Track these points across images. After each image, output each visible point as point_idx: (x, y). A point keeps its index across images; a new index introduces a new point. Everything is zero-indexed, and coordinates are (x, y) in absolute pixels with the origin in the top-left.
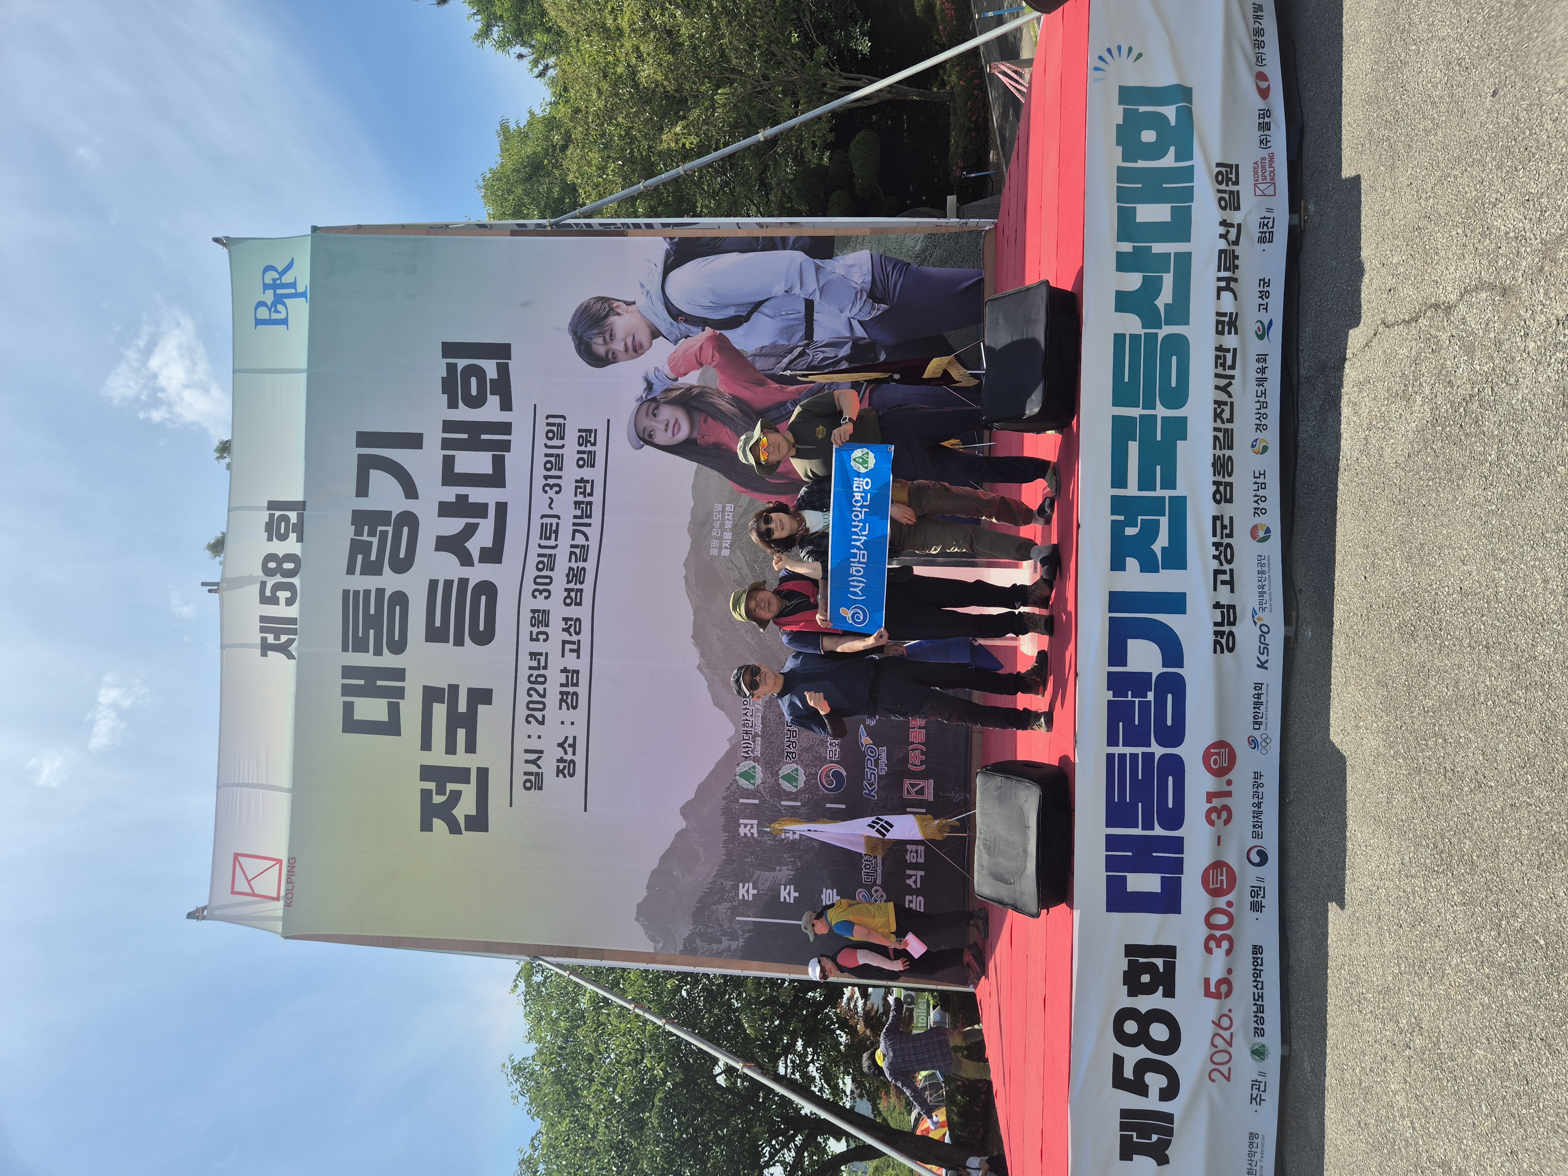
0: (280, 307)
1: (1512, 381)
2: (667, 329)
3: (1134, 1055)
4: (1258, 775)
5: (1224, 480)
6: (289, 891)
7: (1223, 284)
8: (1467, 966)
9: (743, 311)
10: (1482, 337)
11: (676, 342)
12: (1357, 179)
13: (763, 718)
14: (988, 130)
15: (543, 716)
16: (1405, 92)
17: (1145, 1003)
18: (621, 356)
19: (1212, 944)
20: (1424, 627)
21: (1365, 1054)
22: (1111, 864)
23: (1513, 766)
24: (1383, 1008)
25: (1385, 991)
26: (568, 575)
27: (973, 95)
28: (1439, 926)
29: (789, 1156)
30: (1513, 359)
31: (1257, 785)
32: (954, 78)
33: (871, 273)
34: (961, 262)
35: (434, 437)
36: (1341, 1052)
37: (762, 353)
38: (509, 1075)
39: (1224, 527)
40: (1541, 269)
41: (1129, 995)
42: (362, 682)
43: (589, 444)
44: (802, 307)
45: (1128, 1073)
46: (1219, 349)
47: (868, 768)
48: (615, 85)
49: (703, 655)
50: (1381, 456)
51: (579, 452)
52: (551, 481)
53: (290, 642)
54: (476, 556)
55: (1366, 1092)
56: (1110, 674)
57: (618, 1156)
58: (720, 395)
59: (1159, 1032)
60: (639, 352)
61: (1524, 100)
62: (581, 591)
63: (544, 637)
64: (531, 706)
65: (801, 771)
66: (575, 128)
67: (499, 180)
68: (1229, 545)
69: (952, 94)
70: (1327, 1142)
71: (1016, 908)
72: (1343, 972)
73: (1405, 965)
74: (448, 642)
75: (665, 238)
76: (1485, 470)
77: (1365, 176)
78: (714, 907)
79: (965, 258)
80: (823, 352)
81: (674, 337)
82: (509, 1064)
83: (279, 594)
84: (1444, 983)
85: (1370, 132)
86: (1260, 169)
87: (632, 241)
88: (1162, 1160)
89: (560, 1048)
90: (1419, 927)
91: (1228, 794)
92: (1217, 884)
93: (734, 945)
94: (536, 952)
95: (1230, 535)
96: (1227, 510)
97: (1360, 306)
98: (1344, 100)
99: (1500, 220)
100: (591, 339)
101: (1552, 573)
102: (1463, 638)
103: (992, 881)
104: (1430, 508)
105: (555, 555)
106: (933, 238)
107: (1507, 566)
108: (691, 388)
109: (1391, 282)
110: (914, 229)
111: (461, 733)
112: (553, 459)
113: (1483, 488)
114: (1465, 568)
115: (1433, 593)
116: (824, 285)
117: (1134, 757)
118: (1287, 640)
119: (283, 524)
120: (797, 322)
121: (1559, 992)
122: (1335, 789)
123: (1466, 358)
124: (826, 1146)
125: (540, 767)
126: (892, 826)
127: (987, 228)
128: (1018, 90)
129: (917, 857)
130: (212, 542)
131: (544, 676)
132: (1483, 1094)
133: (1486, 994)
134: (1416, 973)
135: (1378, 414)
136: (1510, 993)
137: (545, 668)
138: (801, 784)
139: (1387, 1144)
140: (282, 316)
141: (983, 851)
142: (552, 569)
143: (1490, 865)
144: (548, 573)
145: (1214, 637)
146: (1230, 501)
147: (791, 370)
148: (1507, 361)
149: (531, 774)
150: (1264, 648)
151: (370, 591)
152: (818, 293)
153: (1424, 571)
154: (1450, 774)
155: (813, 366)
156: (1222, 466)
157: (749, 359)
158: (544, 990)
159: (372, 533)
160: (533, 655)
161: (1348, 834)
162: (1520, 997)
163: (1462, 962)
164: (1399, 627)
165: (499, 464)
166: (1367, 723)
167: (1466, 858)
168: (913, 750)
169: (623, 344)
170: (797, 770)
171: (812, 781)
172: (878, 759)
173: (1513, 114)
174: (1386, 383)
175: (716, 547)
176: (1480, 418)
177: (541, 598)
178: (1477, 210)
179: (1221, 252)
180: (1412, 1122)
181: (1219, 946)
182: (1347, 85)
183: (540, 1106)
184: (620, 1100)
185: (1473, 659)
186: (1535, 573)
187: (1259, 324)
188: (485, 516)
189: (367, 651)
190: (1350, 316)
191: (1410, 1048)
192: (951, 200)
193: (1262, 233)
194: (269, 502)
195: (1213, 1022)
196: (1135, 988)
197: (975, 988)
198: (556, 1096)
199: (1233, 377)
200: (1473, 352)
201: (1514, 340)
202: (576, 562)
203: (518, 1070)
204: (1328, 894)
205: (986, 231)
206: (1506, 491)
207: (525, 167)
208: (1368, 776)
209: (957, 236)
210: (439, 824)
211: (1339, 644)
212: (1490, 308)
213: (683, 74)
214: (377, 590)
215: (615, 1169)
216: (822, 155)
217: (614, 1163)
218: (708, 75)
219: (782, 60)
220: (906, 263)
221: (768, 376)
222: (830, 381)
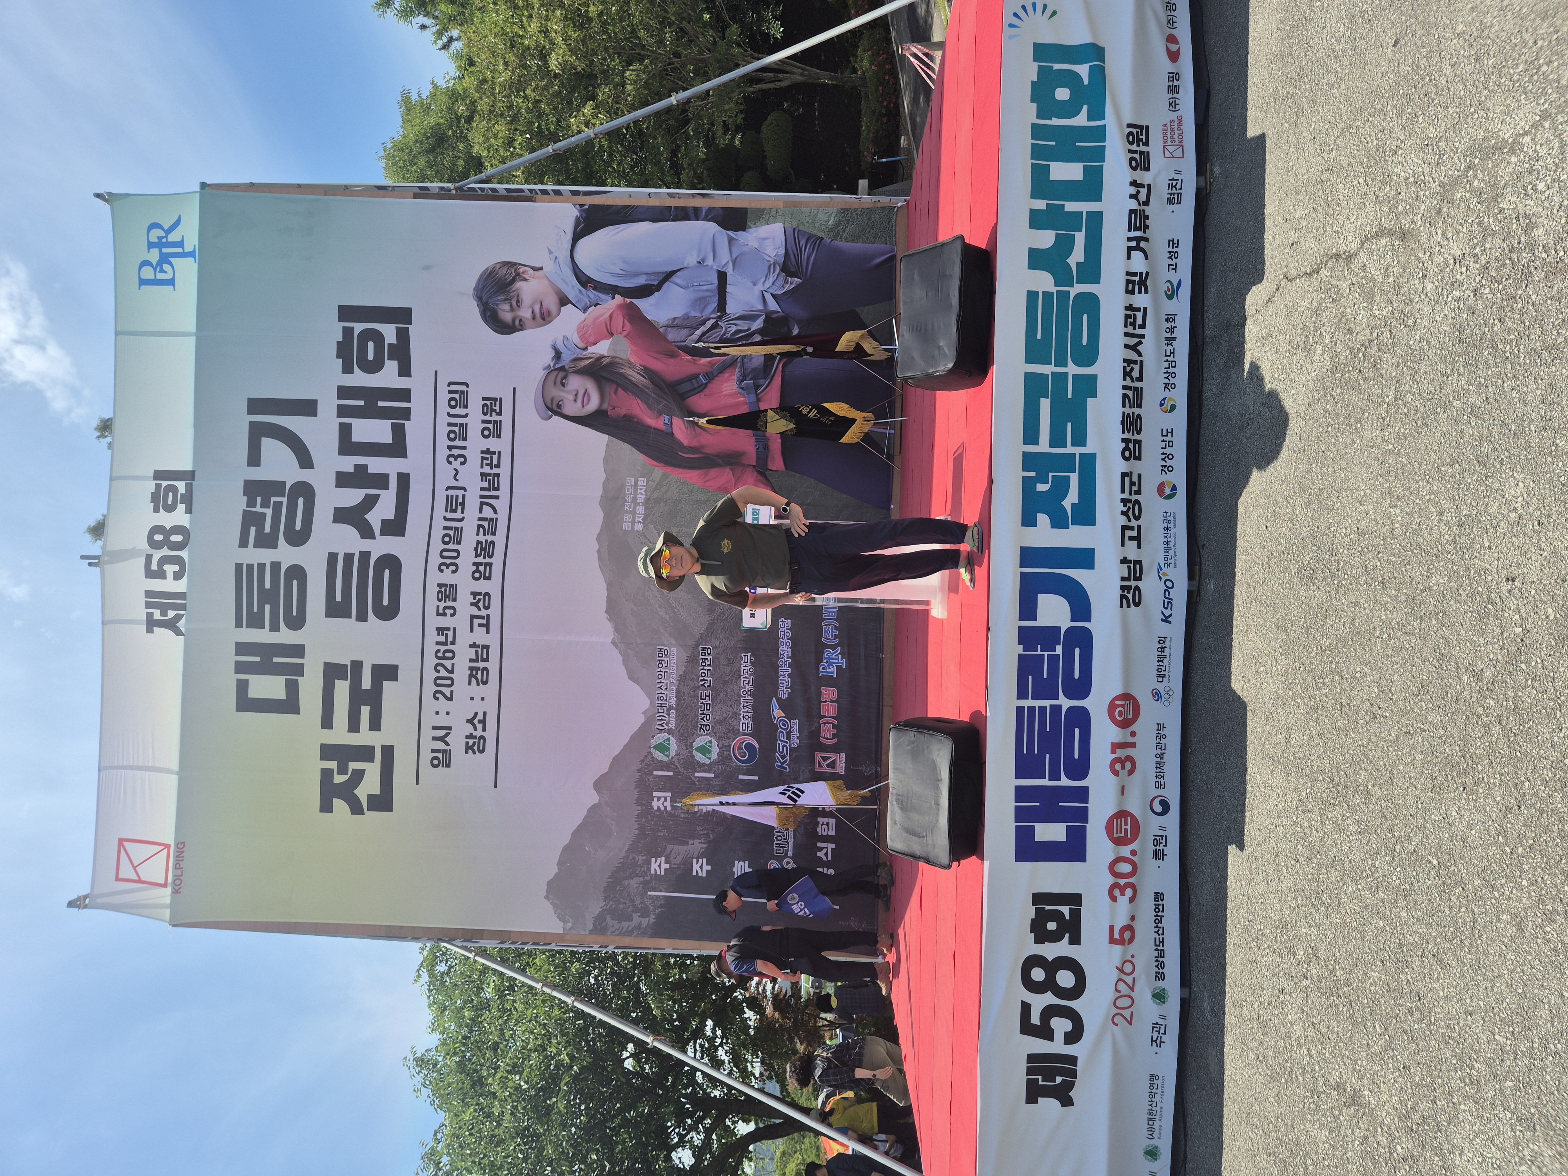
0: (166, 267)
1: (1410, 322)
2: (576, 296)
3: (1040, 1002)
4: (1161, 727)
5: (1133, 438)
6: (177, 878)
7: (1133, 244)
8: (1362, 893)
9: (654, 280)
10: (1382, 283)
11: (585, 310)
12: (1262, 137)
13: (678, 692)
14: (899, 116)
15: (452, 692)
16: (1309, 48)
17: (1051, 951)
18: (528, 323)
19: (1117, 892)
20: (1322, 569)
21: (1263, 989)
23: (1407, 695)
24: (1281, 942)
25: (1283, 926)
26: (476, 549)
27: (885, 79)
28: (1335, 857)
29: (698, 1140)
30: (1411, 301)
31: (1160, 736)
32: (866, 63)
33: (784, 246)
35: (329, 404)
36: (1239, 989)
37: (674, 324)
38: (411, 1068)
39: (1132, 484)
40: (1439, 211)
41: (1036, 942)
42: (257, 659)
43: (494, 414)
44: (715, 279)
45: (1035, 1019)
46: (1129, 308)
47: (780, 740)
48: (522, 57)
49: (617, 629)
51: (484, 422)
52: (455, 452)
53: (178, 617)
54: (377, 528)
55: (1265, 1026)
56: (1020, 628)
57: (524, 1143)
58: (631, 366)
59: (1066, 979)
60: (547, 319)
61: (1424, 47)
62: (490, 565)
63: (452, 611)
64: (439, 682)
65: (715, 743)
66: (481, 99)
67: (402, 150)
68: (1137, 502)
69: (863, 79)
71: (928, 861)
72: (1241, 911)
73: (1302, 898)
74: (350, 617)
75: (575, 205)
76: (1382, 410)
77: (1269, 134)
78: (626, 882)
79: (877, 234)
80: (736, 325)
81: (583, 304)
82: (410, 1057)
83: (166, 567)
84: (1340, 912)
85: (1275, 90)
86: (1169, 132)
87: (541, 206)
88: (1067, 1102)
89: (465, 1037)
90: (1315, 860)
91: (1132, 745)
92: (1121, 832)
93: (645, 921)
94: (443, 936)
95: (1138, 492)
96: (1136, 467)
97: (1263, 263)
98: (1250, 61)
99: (1400, 167)
100: (497, 305)
101: (1446, 504)
102: (1359, 576)
103: (905, 834)
104: (1329, 453)
105: (462, 528)
106: (846, 214)
107: (1403, 502)
108: (600, 358)
109: (1293, 236)
110: (826, 204)
111: (365, 711)
112: (456, 429)
113: (1380, 429)
114: (1362, 508)
115: (1332, 536)
116: (737, 257)
117: (1042, 709)
118: (1190, 594)
119: (170, 494)
120: (710, 294)
121: (1451, 908)
122: (1236, 735)
123: (1365, 305)
124: (735, 1129)
125: (447, 744)
126: (803, 792)
127: (899, 205)
128: (929, 75)
129: (828, 830)
130: (93, 524)
131: (452, 651)
132: (1377, 1014)
133: (1380, 918)
134: (1312, 904)
135: (1280, 367)
136: (1403, 914)
137: (453, 643)
138: (714, 756)
139: (1285, 1074)
140: (168, 276)
141: (896, 806)
142: (459, 543)
143: (1385, 793)
144: (455, 547)
145: (1120, 592)
146: (1139, 458)
147: (704, 343)
148: (1405, 303)
149: (438, 751)
150: (1168, 603)
151: (265, 564)
152: (731, 265)
153: (1323, 515)
154: (1346, 709)
155: (726, 338)
156: (1132, 423)
157: (661, 330)
158: (448, 979)
159: (265, 505)
160: (440, 630)
161: (1248, 777)
162: (1413, 917)
163: (1357, 889)
164: (1299, 572)
165: (399, 432)
166: (1266, 668)
167: (1361, 788)
168: (824, 723)
169: (530, 311)
170: (710, 742)
171: (725, 753)
172: (790, 732)
173: (1413, 62)
174: (1288, 336)
175: (629, 522)
176: (1379, 361)
177: (447, 572)
178: (1378, 158)
179: (1131, 212)
180: (1308, 1050)
181: (1123, 893)
182: (1253, 46)
183: (442, 1099)
184: (526, 1086)
185: (1369, 596)
186: (1430, 507)
187: (1168, 284)
188: (386, 487)
189: (262, 626)
190: (1253, 273)
191: (1307, 978)
192: (863, 183)
193: (1171, 194)
194: (155, 471)
195: (1117, 968)
196: (1041, 935)
198: (460, 1085)
199: (1143, 336)
200: (1372, 299)
201: (1412, 282)
202: (484, 535)
203: (421, 1062)
204: (1228, 838)
205: (898, 208)
206: (1402, 430)
207: (428, 138)
208: (1267, 719)
209: (869, 212)
210: (339, 804)
211: (1241, 594)
212: (1390, 253)
213: (593, 50)
214: (272, 563)
215: (520, 1156)
216: (733, 138)
217: (521, 1151)
218: (619, 50)
219: (694, 38)
220: (819, 238)
221: (680, 348)
222: (743, 354)
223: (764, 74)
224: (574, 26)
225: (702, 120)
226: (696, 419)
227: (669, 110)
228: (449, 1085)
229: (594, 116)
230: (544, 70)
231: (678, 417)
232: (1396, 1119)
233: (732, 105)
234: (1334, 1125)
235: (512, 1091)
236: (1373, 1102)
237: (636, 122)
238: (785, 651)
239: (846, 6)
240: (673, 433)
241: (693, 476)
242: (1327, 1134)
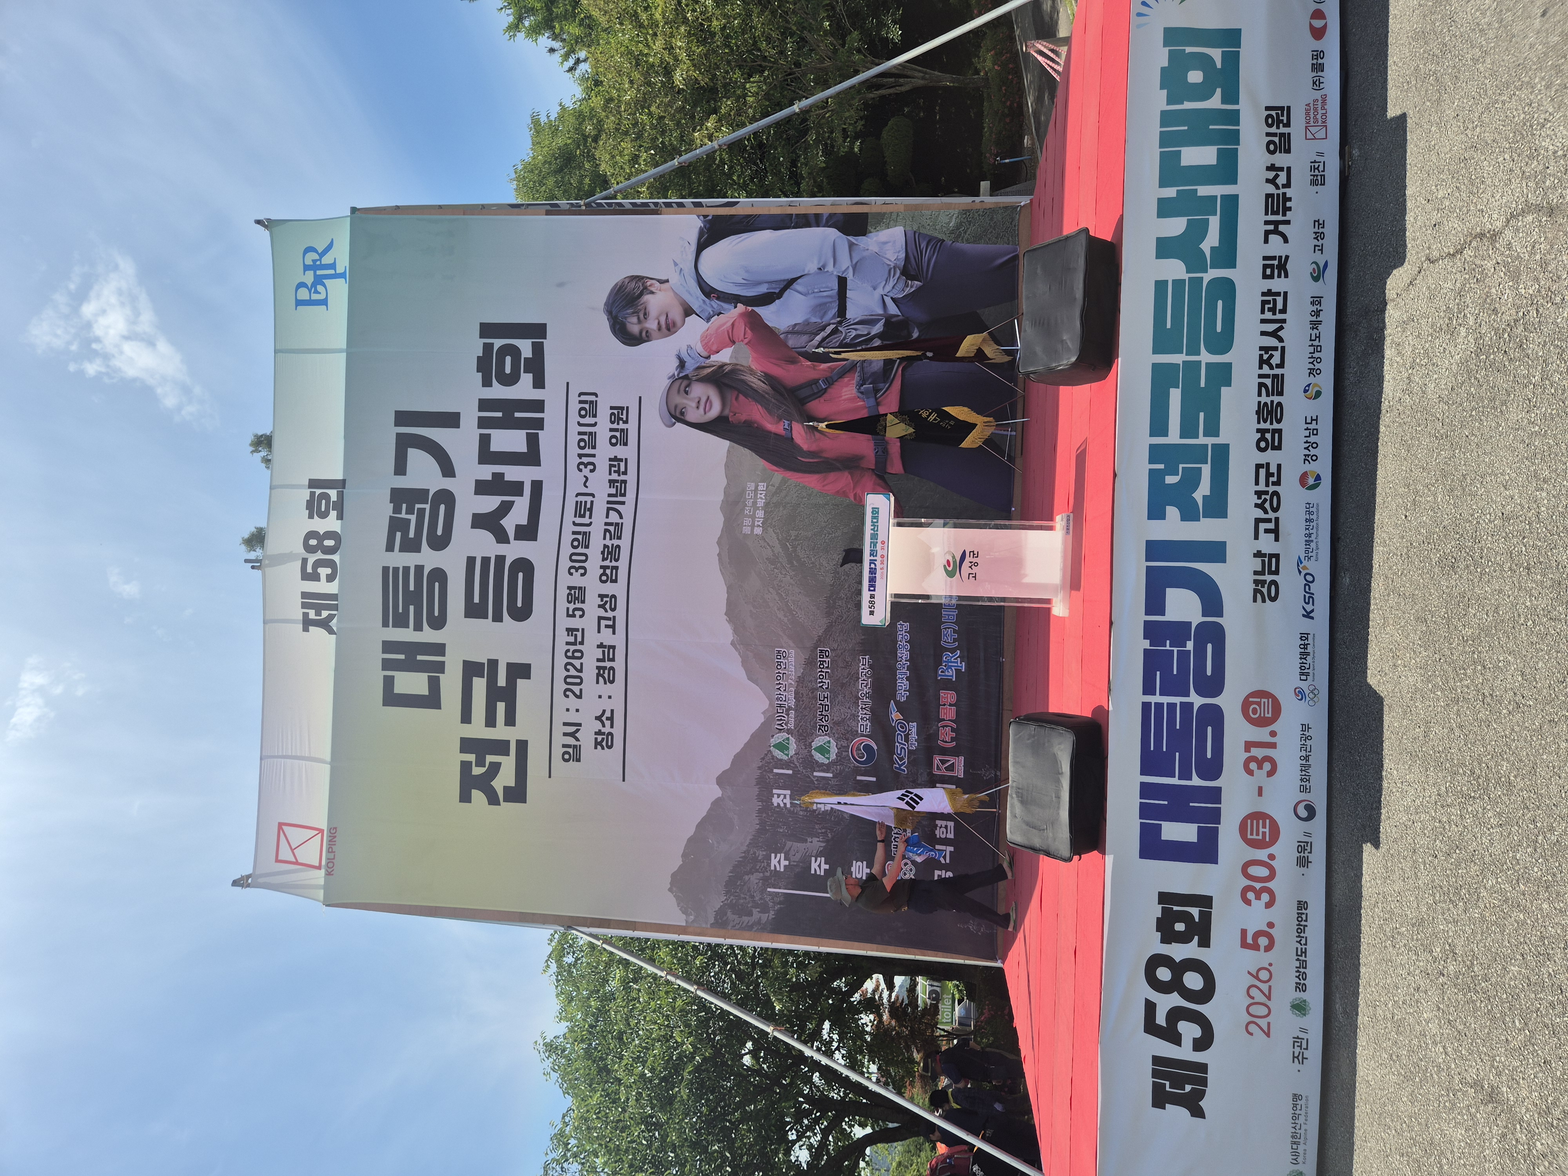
0: (320, 288)
1: (1558, 300)
2: (700, 307)
3: (1166, 1002)
4: (1306, 727)
5: (1272, 427)
6: (330, 861)
7: (1271, 227)
8: (1503, 886)
9: (775, 288)
10: (1528, 260)
11: (708, 320)
12: (1403, 117)
13: (796, 693)
14: (1023, 116)
15: (581, 690)
16: (1453, 23)
17: (1179, 952)
18: (654, 334)
19: (1251, 895)
20: (1465, 557)
21: (1398, 988)
22: (1145, 811)
23: (1552, 682)
24: (1417, 940)
25: (1420, 923)
26: (603, 553)
27: (1008, 79)
28: (1474, 851)
29: (815, 1140)
30: (1559, 278)
31: (1307, 738)
32: (989, 64)
33: (904, 250)
34: (996, 238)
35: (470, 416)
36: (1373, 989)
37: (794, 331)
38: (541, 1052)
39: (1269, 475)
41: (1162, 942)
42: (402, 657)
43: (621, 422)
44: (835, 285)
45: (1161, 1020)
46: (1268, 293)
47: (899, 742)
48: (646, 75)
49: (735, 631)
50: (1424, 392)
51: (611, 430)
52: (585, 460)
53: (331, 617)
54: (511, 534)
55: (1399, 1026)
56: (1147, 623)
57: (648, 1130)
58: (752, 372)
59: (1193, 981)
60: (672, 330)
62: (616, 568)
63: (581, 613)
64: (569, 680)
65: (833, 743)
66: (608, 117)
67: (532, 171)
68: (1275, 493)
69: (986, 80)
70: (1358, 1079)
71: (1048, 854)
72: (1377, 910)
73: (1440, 894)
74: (487, 618)
75: (698, 216)
76: (1528, 391)
77: (1410, 113)
78: (746, 878)
79: (1000, 234)
80: (856, 329)
81: (707, 314)
82: (540, 1041)
83: (320, 570)
84: (1479, 906)
85: (1417, 69)
86: (1312, 112)
87: (667, 220)
88: (1197, 1112)
89: (591, 1026)
90: (1454, 855)
91: (1272, 745)
92: (1257, 835)
93: (764, 917)
94: (571, 923)
95: (1276, 483)
96: (1274, 457)
97: (1405, 246)
98: (1390, 40)
99: (1548, 140)
100: (626, 318)
102: (1503, 562)
103: (1025, 827)
104: (1472, 438)
105: (590, 532)
106: (968, 214)
107: (1549, 485)
108: (723, 366)
109: (1436, 217)
110: (948, 207)
111: (501, 707)
112: (586, 437)
113: (1526, 410)
114: (1508, 493)
115: (1475, 522)
116: (857, 262)
117: (1172, 706)
119: (324, 502)
120: (829, 300)
122: (1372, 731)
123: (1511, 284)
124: (851, 1132)
125: (577, 740)
126: (921, 799)
127: (1022, 204)
128: (1054, 70)
129: (947, 833)
130: (246, 536)
131: (580, 651)
132: (1517, 1009)
133: (1521, 911)
134: (1450, 900)
135: (1422, 352)
137: (582, 643)
138: (833, 756)
139: (1419, 1072)
140: (322, 297)
141: (1016, 801)
142: (587, 547)
143: (1528, 783)
144: (583, 551)
145: (1254, 586)
146: (1277, 448)
147: (824, 348)
148: (1552, 280)
149: (569, 746)
150: (1309, 597)
151: (409, 567)
152: (851, 270)
153: (1466, 501)
154: (1488, 700)
155: (846, 343)
156: (1269, 413)
157: (782, 336)
158: (574, 970)
159: (410, 511)
160: (570, 631)
161: (1384, 773)
162: (1555, 909)
163: (1497, 882)
164: (1440, 561)
165: (533, 442)
166: (1404, 661)
167: (1503, 779)
168: (943, 727)
169: (656, 322)
170: (829, 742)
171: (844, 753)
172: (908, 734)
173: (1563, 31)
174: (1430, 319)
175: (748, 526)
176: (1525, 341)
177: (577, 575)
178: (1525, 133)
179: (1269, 196)
180: (1444, 1047)
181: (1258, 898)
182: (1393, 24)
183: (570, 1086)
184: (650, 1074)
185: (1513, 582)
187: (1314, 266)
188: (521, 494)
189: (407, 626)
190: (1394, 256)
191: (1443, 975)
192: (985, 185)
193: (1314, 176)
194: (310, 480)
195: (1250, 973)
196: (1168, 936)
197: (1003, 963)
198: (587, 1071)
199: (1283, 322)
200: (1518, 277)
201: (1560, 258)
202: (611, 539)
203: (551, 1048)
204: (1362, 836)
205: (1021, 207)
206: (1549, 411)
207: (556, 159)
208: (1405, 713)
209: (992, 212)
210: (477, 795)
211: (1378, 586)
212: (1536, 229)
213: (716, 64)
214: (416, 566)
215: (644, 1142)
216: (852, 143)
217: (644, 1137)
218: (740, 63)
219: (815, 46)
220: (940, 240)
221: (800, 354)
222: (862, 359)
223: (885, 80)
224: (698, 41)
225: (822, 128)
226: (816, 424)
227: (788, 120)
228: (577, 1070)
229: (718, 129)
230: (669, 86)
231: (797, 422)
232: (1536, 1115)
233: (852, 112)
234: (1470, 1123)
235: (637, 1078)
236: (1512, 1098)
237: (755, 133)
238: (904, 654)
239: (969, 6)
240: (792, 439)
241: (811, 481)
242: (1463, 1132)
